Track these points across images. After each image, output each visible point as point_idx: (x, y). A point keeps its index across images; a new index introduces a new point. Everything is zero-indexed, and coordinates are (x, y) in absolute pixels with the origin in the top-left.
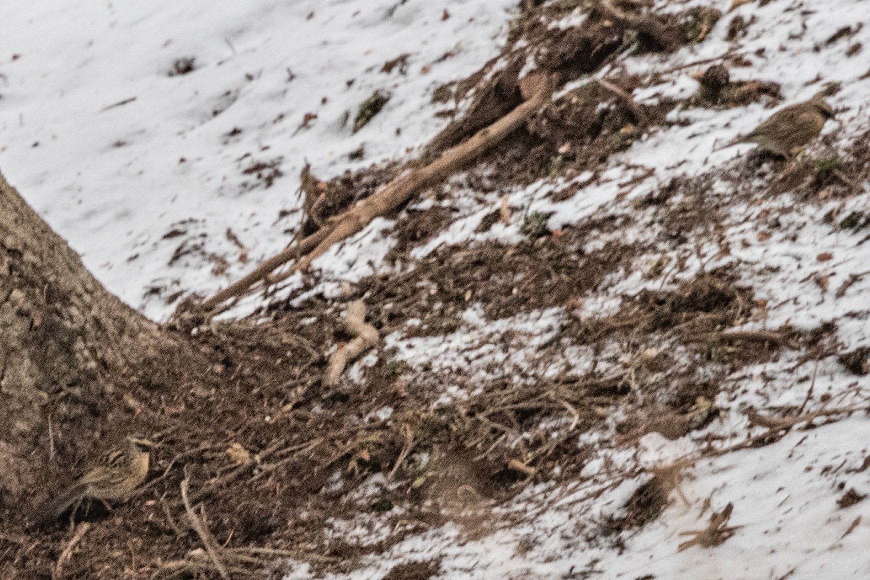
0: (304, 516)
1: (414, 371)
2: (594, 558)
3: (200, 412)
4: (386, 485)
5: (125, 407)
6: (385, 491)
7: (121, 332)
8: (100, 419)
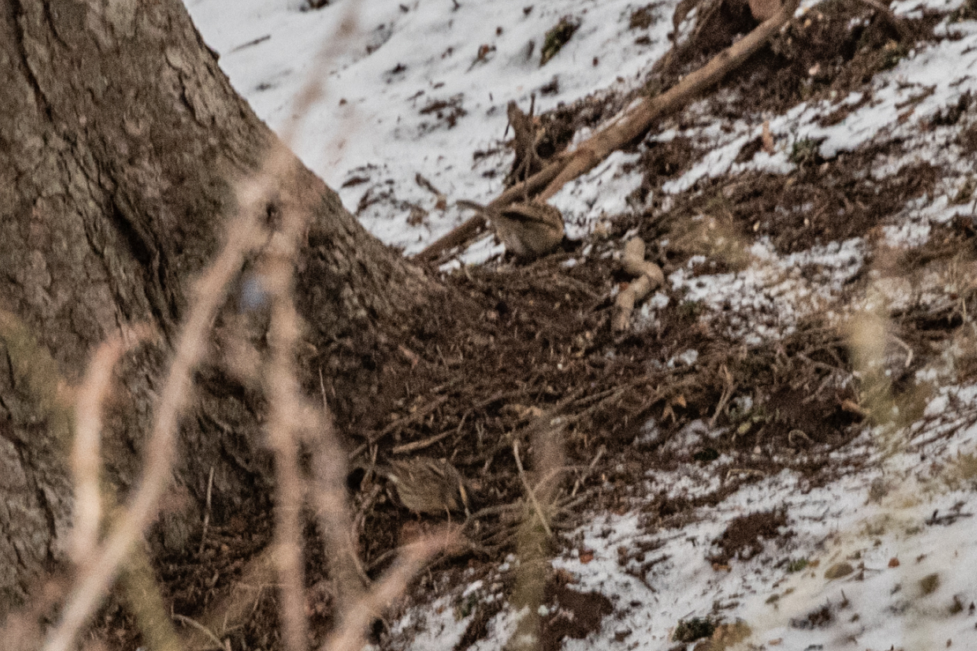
0: (620, 468)
1: (713, 311)
2: (959, 500)
3: (482, 362)
4: (707, 432)
5: (401, 358)
6: (706, 439)
7: (387, 277)
8: (375, 372)
